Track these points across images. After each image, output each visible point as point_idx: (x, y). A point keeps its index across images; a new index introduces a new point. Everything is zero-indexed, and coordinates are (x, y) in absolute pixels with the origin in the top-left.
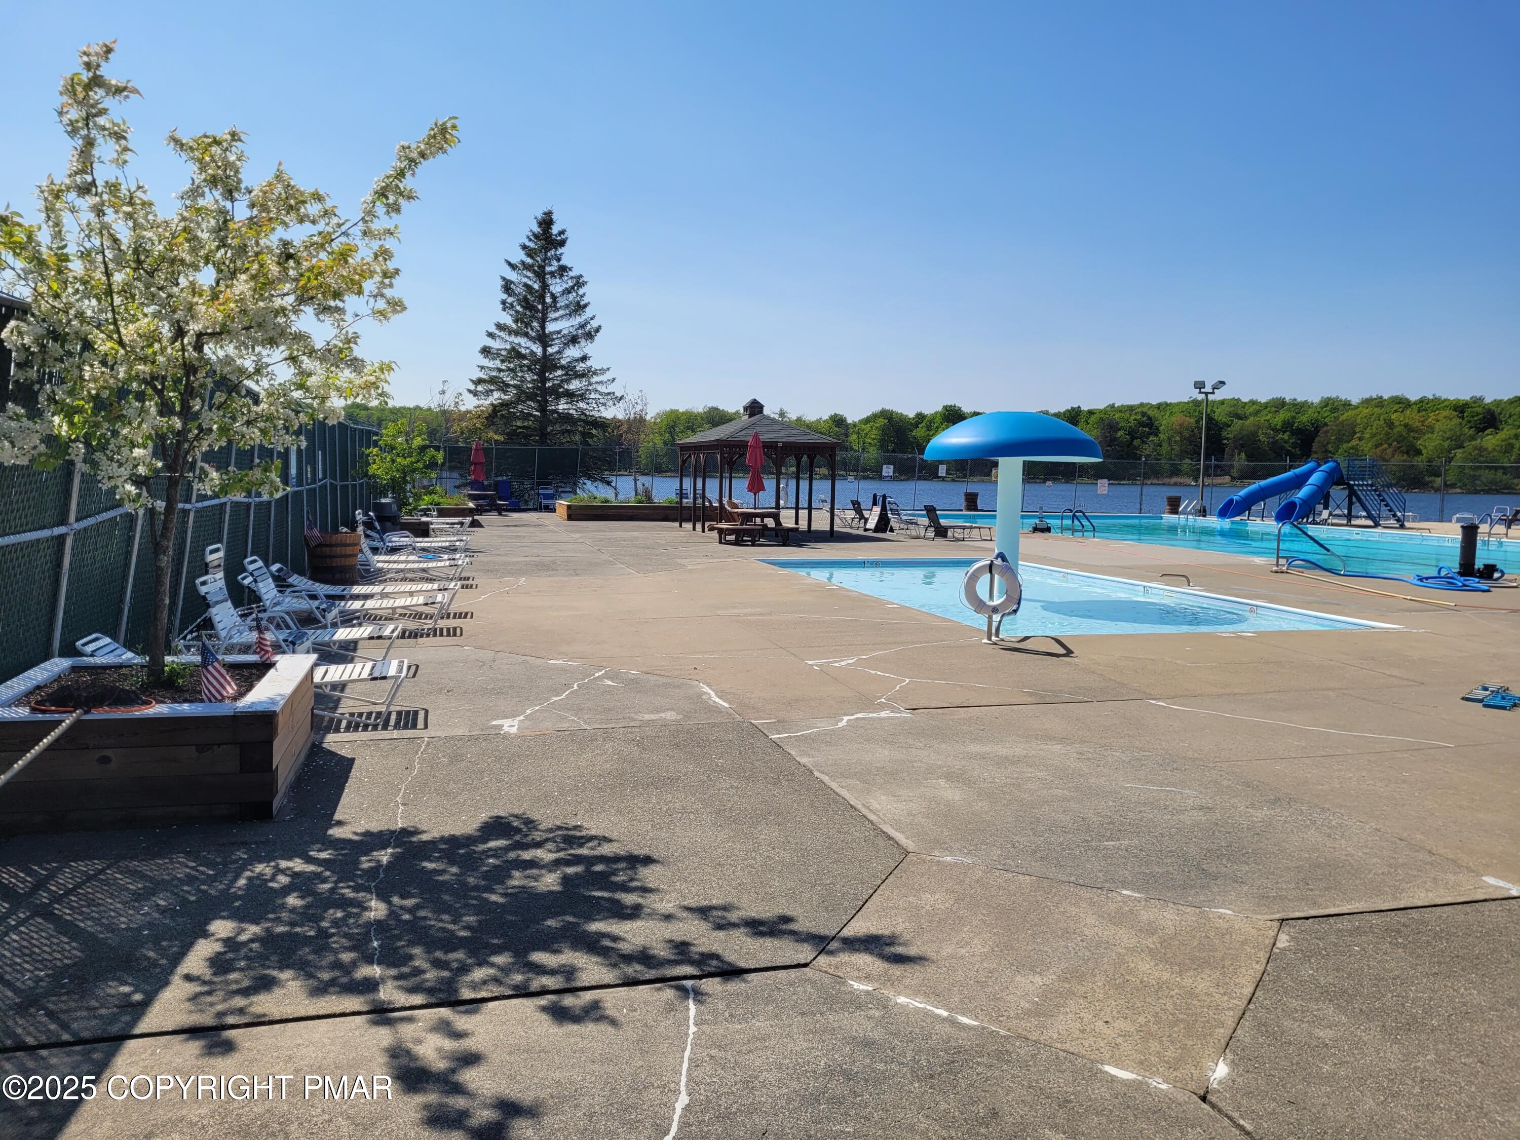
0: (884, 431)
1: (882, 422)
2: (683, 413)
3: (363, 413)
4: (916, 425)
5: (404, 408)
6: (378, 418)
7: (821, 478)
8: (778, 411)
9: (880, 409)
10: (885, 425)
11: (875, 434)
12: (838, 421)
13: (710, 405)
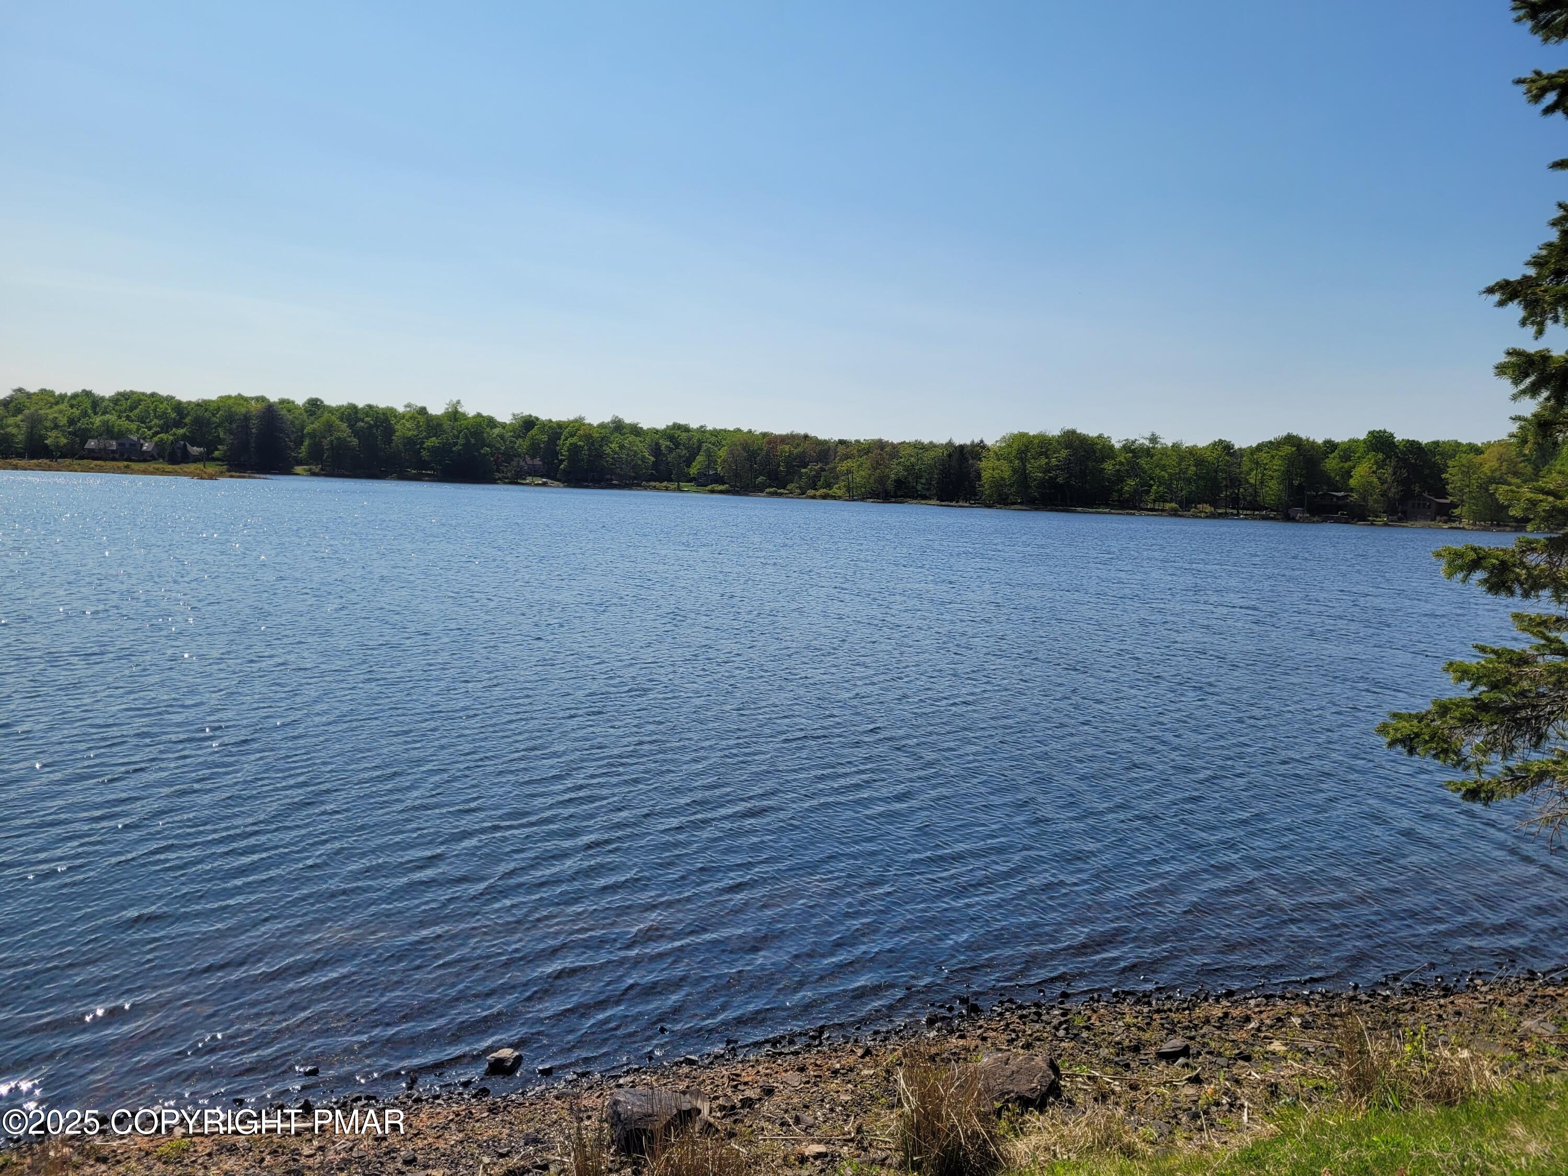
0: (1290, 461)
1: (1288, 449)
2: (1034, 437)
3: (684, 434)
4: (1326, 454)
5: (725, 431)
6: (699, 440)
7: (1207, 517)
8: (1148, 435)
9: (1285, 434)
10: (1292, 454)
11: (1277, 464)
12: (1225, 448)
13: (1069, 427)
